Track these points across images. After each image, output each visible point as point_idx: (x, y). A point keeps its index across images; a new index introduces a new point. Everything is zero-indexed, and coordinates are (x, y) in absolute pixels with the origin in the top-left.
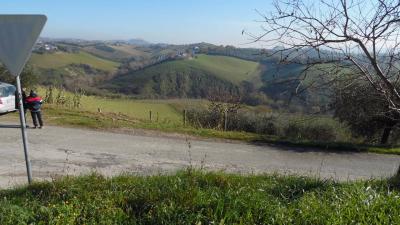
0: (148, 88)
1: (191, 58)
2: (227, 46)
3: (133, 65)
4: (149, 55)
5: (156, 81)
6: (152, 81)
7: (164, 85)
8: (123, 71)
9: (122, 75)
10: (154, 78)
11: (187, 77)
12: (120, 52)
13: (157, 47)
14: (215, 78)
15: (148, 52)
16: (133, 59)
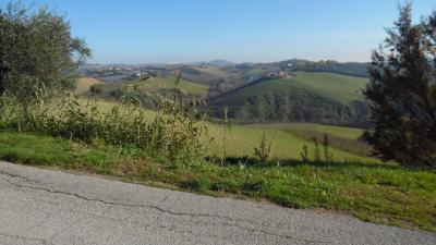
0: (244, 111)
1: (289, 77)
2: (328, 62)
3: (223, 86)
4: (237, 76)
5: (252, 103)
6: (248, 103)
7: (261, 107)
8: (214, 94)
9: (214, 98)
10: (249, 100)
11: (287, 98)
12: (206, 74)
13: (244, 67)
14: (320, 98)
15: (235, 72)
16: (222, 81)
